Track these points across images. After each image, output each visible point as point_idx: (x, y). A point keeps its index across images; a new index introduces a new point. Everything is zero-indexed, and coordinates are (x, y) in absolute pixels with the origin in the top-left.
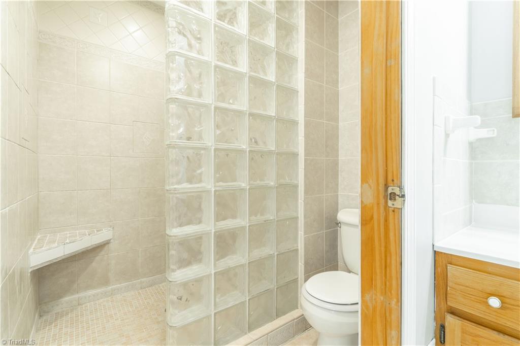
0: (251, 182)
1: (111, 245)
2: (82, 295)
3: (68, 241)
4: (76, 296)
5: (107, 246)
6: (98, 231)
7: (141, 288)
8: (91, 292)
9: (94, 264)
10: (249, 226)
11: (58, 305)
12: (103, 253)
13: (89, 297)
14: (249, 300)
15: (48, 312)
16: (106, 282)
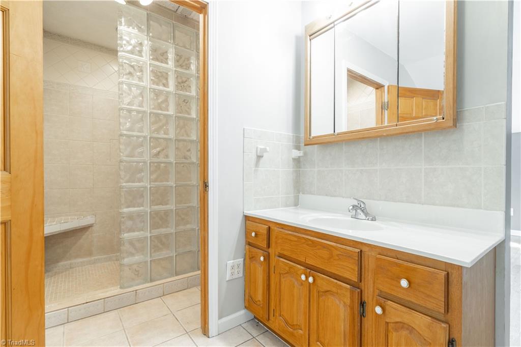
0: (177, 182)
1: (93, 228)
2: (73, 261)
3: (63, 221)
4: (69, 262)
5: (91, 228)
6: (84, 217)
7: (116, 260)
8: (80, 260)
9: (81, 241)
10: (175, 210)
11: (56, 267)
12: (88, 233)
13: (78, 263)
14: (176, 256)
15: (49, 271)
16: (90, 254)
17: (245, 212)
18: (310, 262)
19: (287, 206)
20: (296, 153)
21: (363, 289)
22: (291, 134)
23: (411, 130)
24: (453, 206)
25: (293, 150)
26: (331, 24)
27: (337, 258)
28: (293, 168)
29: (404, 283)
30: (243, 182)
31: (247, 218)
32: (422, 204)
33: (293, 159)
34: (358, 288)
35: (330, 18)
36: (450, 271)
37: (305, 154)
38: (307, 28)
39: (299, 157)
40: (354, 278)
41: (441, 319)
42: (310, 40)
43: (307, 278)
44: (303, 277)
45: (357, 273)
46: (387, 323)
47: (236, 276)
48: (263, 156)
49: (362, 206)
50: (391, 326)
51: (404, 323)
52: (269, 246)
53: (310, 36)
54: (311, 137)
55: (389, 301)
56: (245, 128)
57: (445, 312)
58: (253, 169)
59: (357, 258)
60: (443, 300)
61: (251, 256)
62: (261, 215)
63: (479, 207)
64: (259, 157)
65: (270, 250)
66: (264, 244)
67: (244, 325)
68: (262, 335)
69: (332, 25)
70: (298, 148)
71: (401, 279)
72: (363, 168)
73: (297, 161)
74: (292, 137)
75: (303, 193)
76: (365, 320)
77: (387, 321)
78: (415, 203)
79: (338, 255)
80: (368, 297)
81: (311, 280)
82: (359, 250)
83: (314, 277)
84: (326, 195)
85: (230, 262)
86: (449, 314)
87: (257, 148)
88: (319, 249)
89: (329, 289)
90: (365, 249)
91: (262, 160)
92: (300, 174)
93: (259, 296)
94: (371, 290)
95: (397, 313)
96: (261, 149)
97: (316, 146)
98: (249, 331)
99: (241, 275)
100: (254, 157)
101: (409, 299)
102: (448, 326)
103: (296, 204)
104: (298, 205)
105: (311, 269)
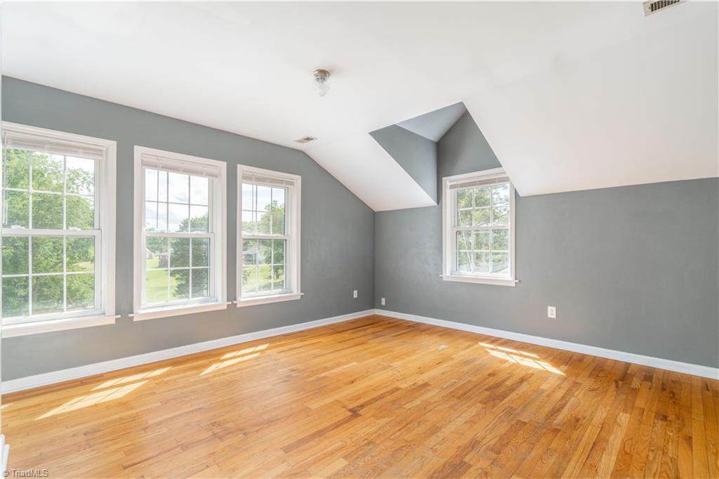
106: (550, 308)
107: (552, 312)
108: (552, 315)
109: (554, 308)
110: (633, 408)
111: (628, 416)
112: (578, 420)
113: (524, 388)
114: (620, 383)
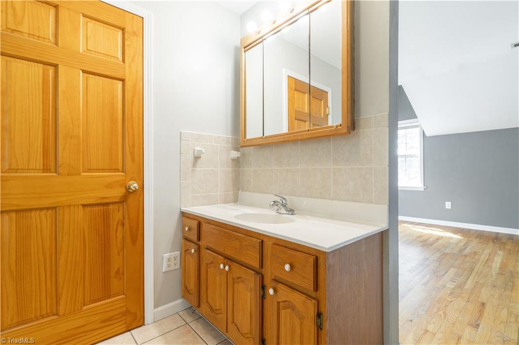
17: (182, 208)
18: (228, 252)
19: (226, 202)
20: (235, 154)
21: (264, 274)
22: (231, 137)
23: (319, 135)
24: (353, 201)
25: (232, 151)
26: (260, 38)
27: (246, 248)
28: (232, 167)
29: (287, 267)
30: (180, 181)
31: (183, 214)
32: (332, 200)
33: (232, 159)
34: (261, 274)
35: (259, 33)
36: (318, 255)
37: (243, 155)
38: (242, 41)
39: (238, 157)
40: (256, 265)
41: (312, 296)
42: (245, 52)
43: (224, 267)
44: (222, 266)
45: (259, 261)
46: (278, 303)
47: (172, 268)
48: (200, 157)
49: (284, 202)
50: (281, 304)
51: (290, 302)
52: (199, 239)
53: (244, 48)
54: (245, 140)
55: (280, 284)
56: (182, 131)
57: (314, 290)
58: (191, 169)
59: (258, 248)
60: (313, 280)
61: (186, 249)
62: (195, 211)
63: (371, 202)
64: (197, 158)
65: (200, 243)
66: (195, 238)
67: (180, 313)
68: (194, 322)
69: (261, 40)
70: (237, 149)
71: (285, 264)
72: (288, 168)
73: (237, 162)
74: (230, 139)
75: (242, 191)
76: (265, 301)
77: (279, 301)
78: (326, 199)
79: (246, 246)
80: (268, 281)
81: (227, 268)
82: (260, 241)
83: (229, 266)
84: (261, 193)
85: (167, 255)
86: (318, 292)
87: (194, 150)
88: (233, 241)
89: (240, 276)
90: (265, 239)
91: (199, 161)
92: (239, 173)
93: (192, 286)
94: (270, 274)
95: (285, 294)
96: (198, 150)
97: (252, 147)
98: (184, 318)
99: (178, 266)
100: (191, 157)
101: (291, 281)
102: (317, 301)
103: (236, 200)
104: (238, 201)
105: (229, 259)
106: (447, 203)
107: (448, 205)
108: (448, 206)
109: (450, 203)
110: (504, 249)
111: (502, 252)
112: (476, 253)
113: (440, 242)
114: (495, 240)
